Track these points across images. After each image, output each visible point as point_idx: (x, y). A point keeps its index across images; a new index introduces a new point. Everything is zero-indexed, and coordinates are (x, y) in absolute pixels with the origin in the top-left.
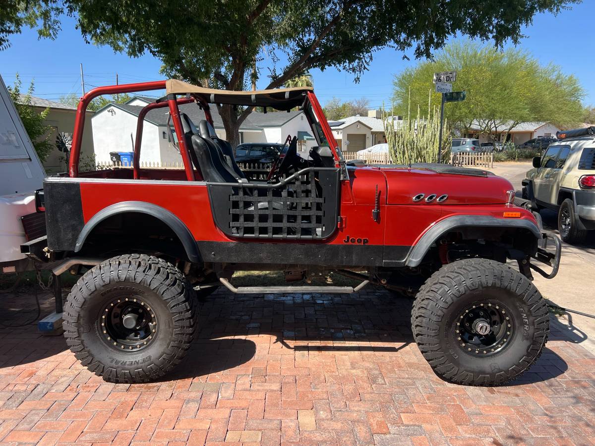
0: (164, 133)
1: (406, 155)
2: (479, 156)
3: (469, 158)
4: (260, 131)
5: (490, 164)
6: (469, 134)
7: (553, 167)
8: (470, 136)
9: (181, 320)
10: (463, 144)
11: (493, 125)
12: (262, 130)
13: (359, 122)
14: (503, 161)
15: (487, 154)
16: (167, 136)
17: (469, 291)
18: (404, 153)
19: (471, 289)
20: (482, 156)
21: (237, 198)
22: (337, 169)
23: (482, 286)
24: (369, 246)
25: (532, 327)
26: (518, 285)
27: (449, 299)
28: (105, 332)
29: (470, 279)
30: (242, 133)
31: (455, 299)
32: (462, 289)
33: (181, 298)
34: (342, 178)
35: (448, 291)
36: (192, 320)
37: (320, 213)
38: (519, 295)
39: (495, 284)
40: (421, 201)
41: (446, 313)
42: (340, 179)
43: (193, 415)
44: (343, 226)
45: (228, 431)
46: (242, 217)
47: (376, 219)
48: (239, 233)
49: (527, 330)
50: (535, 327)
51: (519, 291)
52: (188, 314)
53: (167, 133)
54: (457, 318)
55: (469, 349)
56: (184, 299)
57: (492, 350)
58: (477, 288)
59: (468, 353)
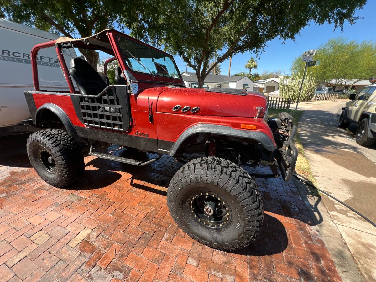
1: (288, 94)
2: (330, 96)
3: (324, 96)
5: (336, 100)
6: (328, 85)
7: (364, 99)
8: (328, 87)
9: (60, 164)
10: (323, 90)
11: (344, 81)
12: (228, 83)
13: (273, 80)
14: (345, 99)
15: (335, 95)
17: (193, 183)
18: (287, 93)
19: (195, 182)
20: (332, 96)
21: (82, 103)
22: (125, 86)
23: (203, 182)
24: (149, 139)
25: (243, 222)
26: (232, 188)
27: (180, 185)
28: (42, 162)
29: (195, 174)
30: (221, 85)
31: (184, 186)
32: (189, 181)
33: (59, 153)
34: (128, 92)
35: (180, 180)
36: (66, 165)
37: (120, 115)
38: (233, 195)
39: (213, 182)
40: (178, 110)
41: (179, 194)
42: (127, 92)
43: (45, 214)
44: (134, 124)
45: (41, 230)
46: (87, 114)
47: (151, 121)
48: (87, 123)
49: (239, 223)
50: (245, 222)
51: (233, 193)
52: (63, 162)
53: (190, 84)
54: (190, 199)
55: (200, 220)
56: (60, 154)
57: (216, 226)
58: (199, 182)
59: (198, 222)
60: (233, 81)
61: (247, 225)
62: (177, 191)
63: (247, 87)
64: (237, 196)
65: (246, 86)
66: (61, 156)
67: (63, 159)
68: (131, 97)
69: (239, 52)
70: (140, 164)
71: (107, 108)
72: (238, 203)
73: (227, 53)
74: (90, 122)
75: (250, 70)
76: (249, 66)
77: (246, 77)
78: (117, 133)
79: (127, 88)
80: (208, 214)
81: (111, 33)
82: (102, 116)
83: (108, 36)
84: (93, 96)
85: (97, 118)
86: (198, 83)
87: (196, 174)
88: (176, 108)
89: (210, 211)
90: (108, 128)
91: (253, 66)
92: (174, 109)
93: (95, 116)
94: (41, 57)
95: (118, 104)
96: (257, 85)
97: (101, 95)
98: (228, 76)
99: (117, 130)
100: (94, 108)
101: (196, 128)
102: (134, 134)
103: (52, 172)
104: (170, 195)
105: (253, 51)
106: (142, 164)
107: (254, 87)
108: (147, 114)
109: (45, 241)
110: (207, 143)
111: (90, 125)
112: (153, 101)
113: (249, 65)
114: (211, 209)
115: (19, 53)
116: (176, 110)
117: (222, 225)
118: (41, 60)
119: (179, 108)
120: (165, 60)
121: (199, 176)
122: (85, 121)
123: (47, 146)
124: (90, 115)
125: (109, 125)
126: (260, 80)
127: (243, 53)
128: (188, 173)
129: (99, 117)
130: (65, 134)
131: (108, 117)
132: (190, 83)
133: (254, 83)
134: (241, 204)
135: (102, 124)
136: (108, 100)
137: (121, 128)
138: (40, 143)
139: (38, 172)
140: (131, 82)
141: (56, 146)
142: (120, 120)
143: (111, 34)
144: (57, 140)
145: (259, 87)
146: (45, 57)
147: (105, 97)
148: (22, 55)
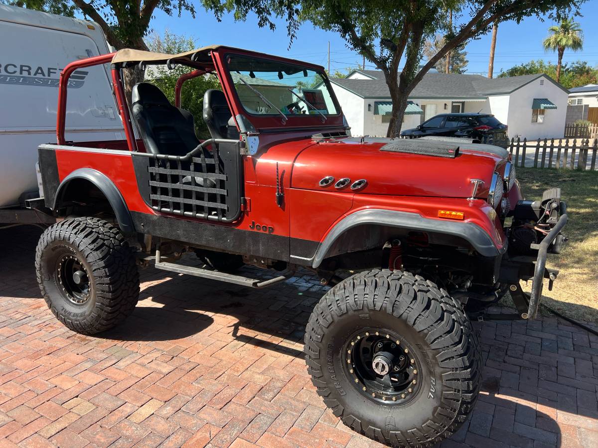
0: (369, 105)
4: (484, 100)
9: (101, 284)
12: (486, 98)
16: (372, 108)
17: (351, 311)
19: (354, 309)
21: (153, 170)
22: (237, 141)
23: (368, 308)
24: (275, 236)
25: (439, 382)
26: (418, 317)
27: (329, 317)
28: (61, 283)
29: (355, 295)
30: (463, 103)
31: (336, 318)
32: (343, 307)
33: (102, 263)
34: (242, 151)
35: (329, 306)
36: (111, 286)
37: (224, 192)
38: (418, 331)
39: (386, 308)
40: (329, 186)
41: (326, 333)
42: (239, 153)
43: (75, 374)
44: (248, 209)
45: (77, 397)
46: (159, 189)
47: (279, 204)
48: (157, 206)
49: (433, 385)
50: (442, 382)
51: (419, 327)
52: (107, 280)
53: (373, 105)
54: (347, 344)
55: (364, 389)
56: (104, 265)
57: (394, 398)
58: (361, 308)
59: (362, 392)
60: (501, 90)
61: (446, 388)
62: (324, 329)
63: (545, 108)
64: (425, 331)
65: (543, 106)
66: (104, 267)
67: (108, 274)
68: (247, 160)
69: (506, 19)
70: (255, 284)
71: (199, 180)
72: (428, 346)
73: (471, 24)
74: (165, 204)
75: (561, 55)
76: (558, 43)
77: (543, 78)
78: (214, 226)
79: (240, 145)
80: (379, 373)
81: (218, 54)
82: (188, 194)
83: (213, 57)
84: (175, 157)
85: (179, 196)
86: (391, 100)
87: (357, 295)
88: (326, 181)
89: (383, 367)
90: (198, 216)
91: (570, 42)
92: (322, 183)
93: (176, 193)
94: (49, 69)
95: (222, 171)
96: (580, 101)
97: (192, 156)
98: (487, 76)
99: (215, 219)
100: (175, 179)
101: (359, 216)
102: (246, 227)
103: (78, 302)
104: (311, 337)
105: (548, 14)
106: (259, 285)
107: (569, 107)
108: (274, 190)
109: (88, 412)
110: (385, 248)
111: (163, 209)
112: (283, 168)
113: (556, 39)
114: (385, 363)
115: (15, 66)
116: (325, 184)
117: (406, 395)
118: (49, 76)
119: (330, 181)
120: (306, 75)
121: (360, 299)
122: (155, 203)
123: (81, 248)
124: (164, 191)
125: (200, 209)
126: (590, 85)
127: (518, 22)
128: (343, 293)
129: (182, 195)
130: (110, 226)
131: (200, 196)
132: (372, 102)
133: (570, 95)
134: (433, 346)
135: (188, 207)
136: (204, 165)
137: (223, 216)
138: (68, 244)
139: (51, 301)
140: (247, 135)
141: (97, 250)
142: (223, 201)
143: (216, 54)
144: (98, 238)
145: (587, 106)
146: (56, 69)
147: (198, 160)
148: (18, 70)
